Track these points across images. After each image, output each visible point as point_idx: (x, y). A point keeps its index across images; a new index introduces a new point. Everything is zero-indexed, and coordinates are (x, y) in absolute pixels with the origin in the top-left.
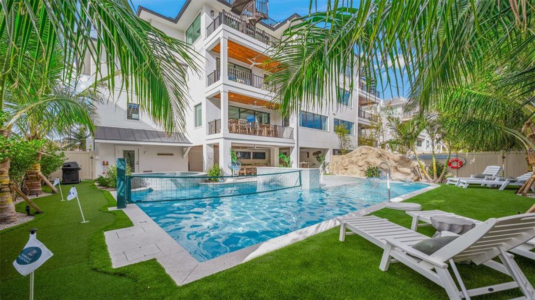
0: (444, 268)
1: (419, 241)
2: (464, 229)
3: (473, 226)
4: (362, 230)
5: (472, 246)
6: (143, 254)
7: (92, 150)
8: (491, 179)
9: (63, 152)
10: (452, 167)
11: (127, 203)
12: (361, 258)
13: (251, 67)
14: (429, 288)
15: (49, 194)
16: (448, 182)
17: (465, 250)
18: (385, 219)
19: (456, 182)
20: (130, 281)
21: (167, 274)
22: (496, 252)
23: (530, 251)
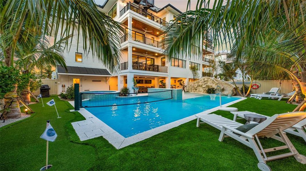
0: (252, 139)
1: (238, 127)
2: (261, 120)
3: (266, 119)
4: (209, 121)
5: (266, 128)
6: (95, 134)
7: (56, 78)
8: (274, 95)
9: (40, 80)
10: (253, 88)
11: (80, 108)
12: (209, 135)
13: (144, 33)
14: (244, 149)
15: (35, 103)
16: (251, 96)
17: (262, 130)
18: (220, 116)
19: (255, 96)
20: (91, 147)
21: (110, 144)
22: (277, 131)
23: (294, 131)
